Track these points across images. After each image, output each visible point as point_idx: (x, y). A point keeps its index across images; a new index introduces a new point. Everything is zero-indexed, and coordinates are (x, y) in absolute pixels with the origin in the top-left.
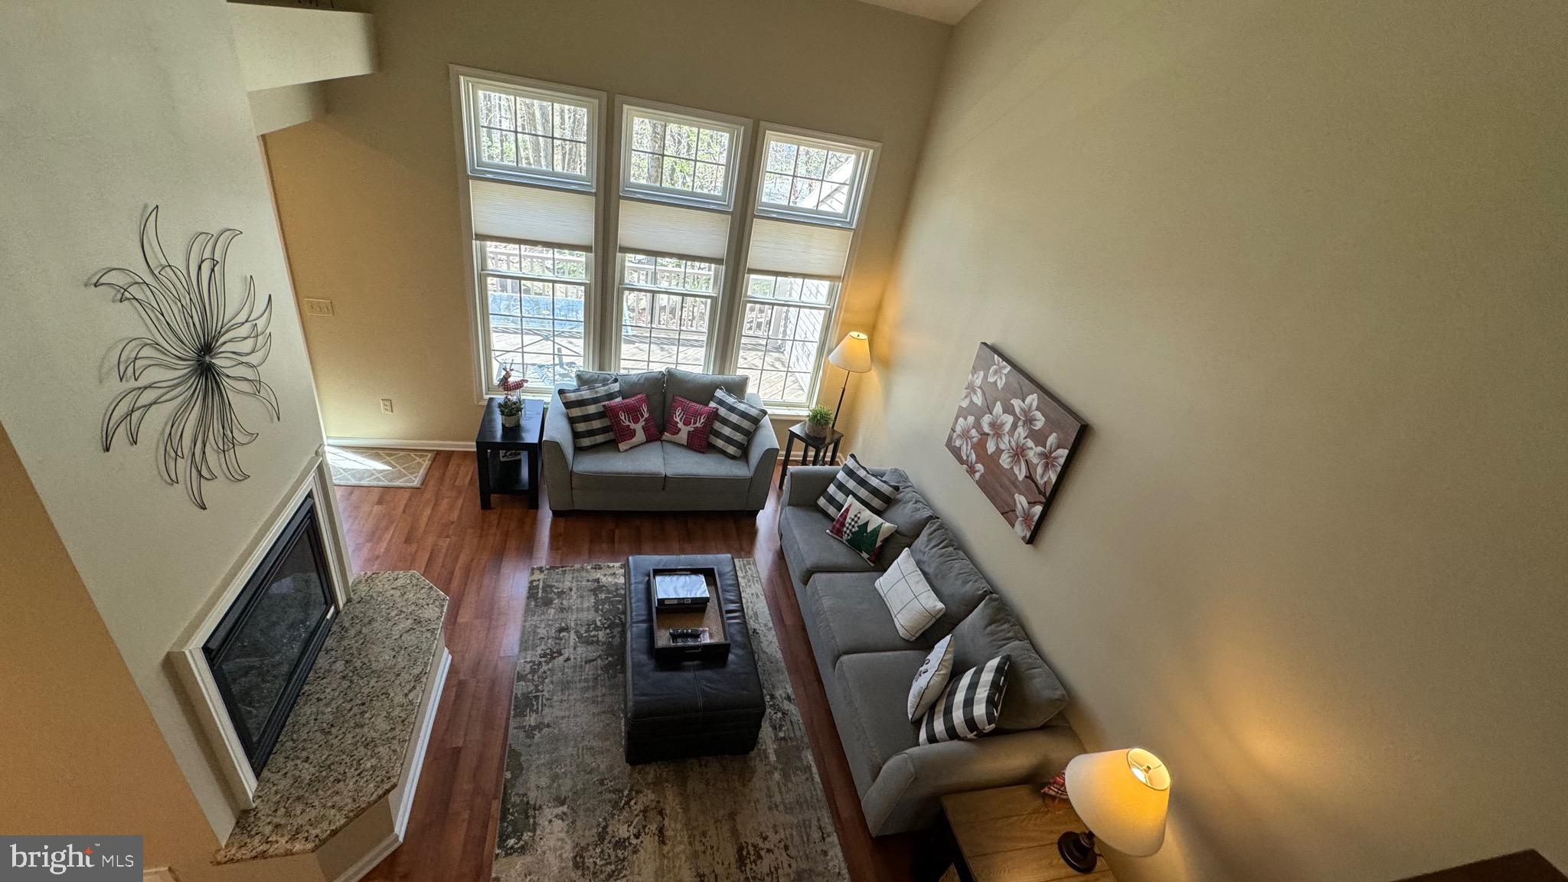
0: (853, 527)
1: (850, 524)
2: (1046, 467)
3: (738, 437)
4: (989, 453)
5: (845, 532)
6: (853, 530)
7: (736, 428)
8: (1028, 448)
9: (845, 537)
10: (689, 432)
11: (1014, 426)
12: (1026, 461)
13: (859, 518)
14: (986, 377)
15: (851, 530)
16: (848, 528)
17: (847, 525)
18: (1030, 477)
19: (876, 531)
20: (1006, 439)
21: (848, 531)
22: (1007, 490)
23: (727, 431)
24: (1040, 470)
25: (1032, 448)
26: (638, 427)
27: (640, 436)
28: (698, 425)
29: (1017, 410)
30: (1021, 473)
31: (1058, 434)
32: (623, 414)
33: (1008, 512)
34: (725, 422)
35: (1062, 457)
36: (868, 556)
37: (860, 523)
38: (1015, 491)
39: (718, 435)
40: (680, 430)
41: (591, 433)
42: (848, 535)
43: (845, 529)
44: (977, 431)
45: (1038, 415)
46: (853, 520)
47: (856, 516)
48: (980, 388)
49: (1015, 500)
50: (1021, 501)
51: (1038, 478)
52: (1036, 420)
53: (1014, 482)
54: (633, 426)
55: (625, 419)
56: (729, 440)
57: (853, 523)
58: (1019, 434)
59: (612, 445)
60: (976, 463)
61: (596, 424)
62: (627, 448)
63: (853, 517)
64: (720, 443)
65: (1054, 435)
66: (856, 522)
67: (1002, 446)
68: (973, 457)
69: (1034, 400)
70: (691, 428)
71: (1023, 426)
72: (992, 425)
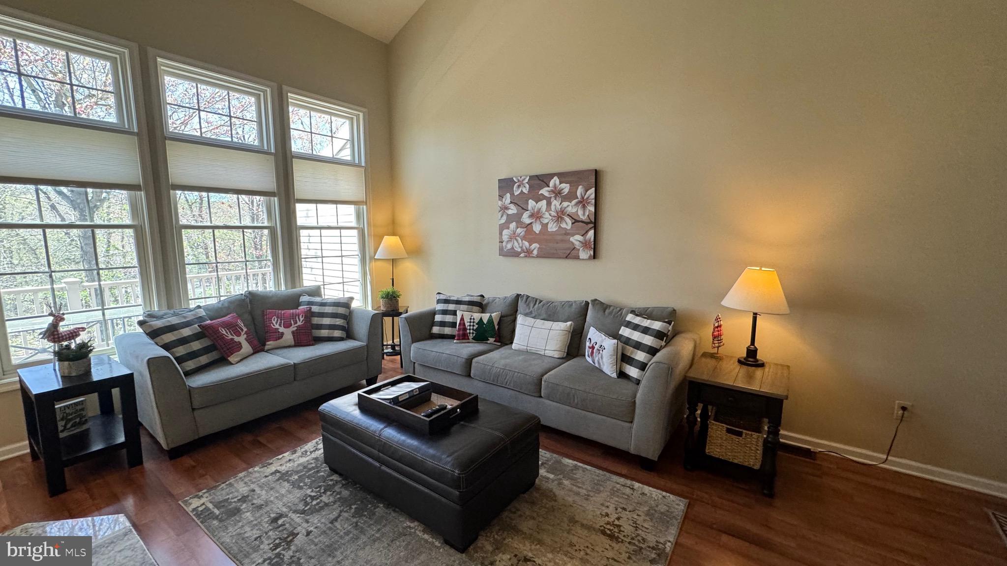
0: (473, 326)
1: (470, 326)
2: (584, 207)
3: (339, 322)
4: (537, 232)
5: (470, 333)
6: (475, 328)
7: (334, 315)
8: (565, 208)
9: (471, 336)
10: (293, 332)
11: (549, 204)
12: (568, 215)
13: (474, 319)
14: (512, 194)
15: (473, 329)
16: (470, 329)
17: (468, 328)
18: (575, 221)
19: (490, 320)
20: (547, 215)
21: (471, 331)
22: (562, 241)
23: (327, 321)
24: (580, 213)
25: (568, 206)
26: (242, 339)
27: (246, 348)
28: (299, 323)
29: (547, 194)
30: (567, 224)
31: (583, 185)
32: (223, 330)
33: (571, 254)
34: (322, 315)
35: (592, 194)
36: (494, 339)
37: (477, 321)
38: (568, 237)
39: (320, 327)
40: (282, 334)
41: (193, 355)
42: (473, 333)
43: (468, 331)
44: (521, 227)
45: (563, 185)
46: (470, 322)
47: (471, 319)
48: (511, 202)
49: (572, 242)
50: (576, 239)
51: (581, 217)
52: (563, 189)
53: (567, 233)
54: (236, 339)
55: (227, 333)
56: (332, 327)
57: (472, 324)
58: (555, 205)
59: (222, 361)
60: (530, 245)
61: (196, 346)
62: (239, 359)
63: (469, 321)
64: (324, 333)
65: (580, 187)
66: (474, 322)
67: (545, 221)
68: (527, 244)
69: (555, 181)
70: (293, 328)
71: (556, 199)
72: (532, 216)
